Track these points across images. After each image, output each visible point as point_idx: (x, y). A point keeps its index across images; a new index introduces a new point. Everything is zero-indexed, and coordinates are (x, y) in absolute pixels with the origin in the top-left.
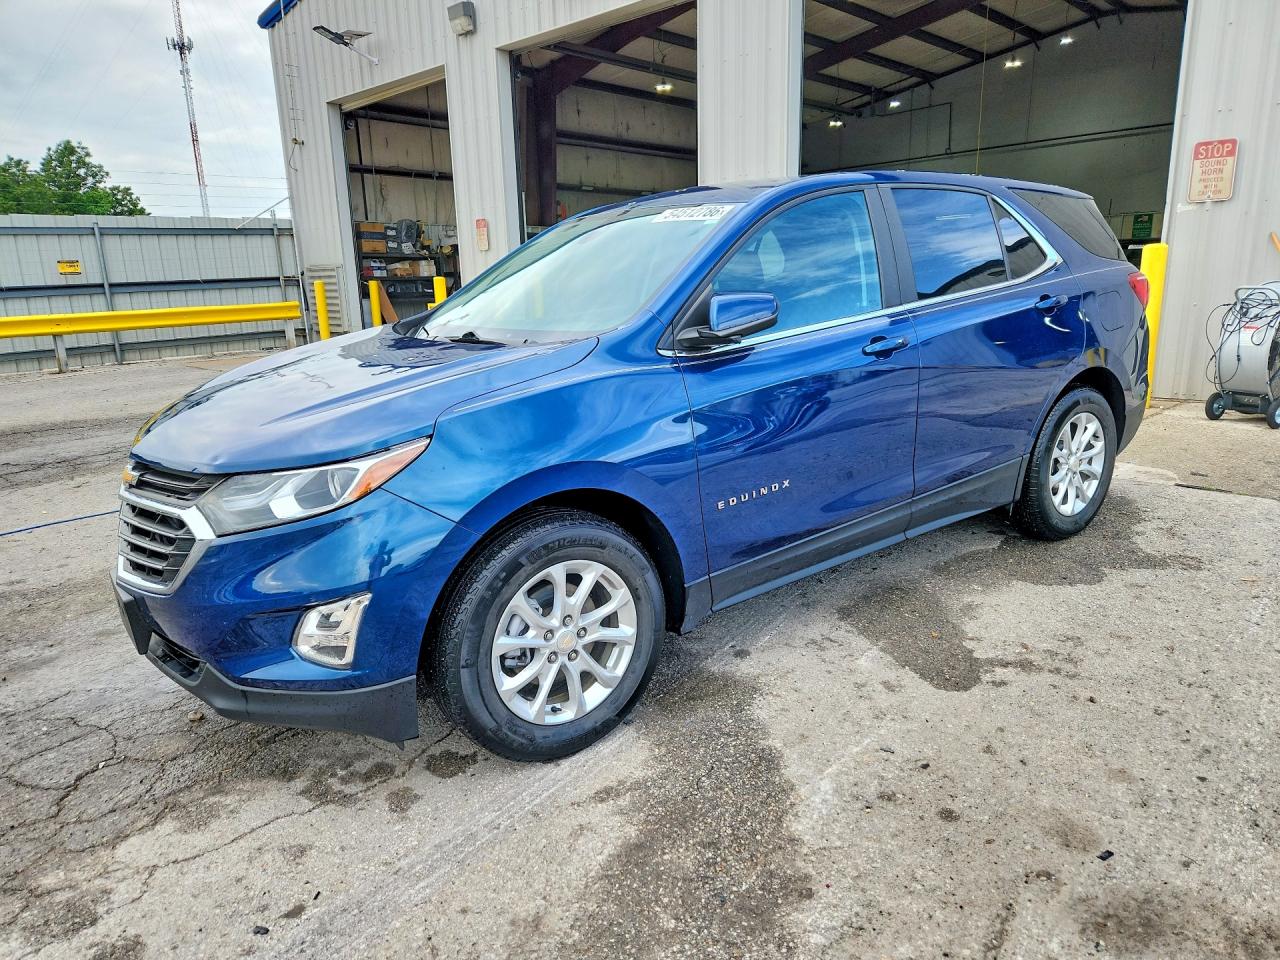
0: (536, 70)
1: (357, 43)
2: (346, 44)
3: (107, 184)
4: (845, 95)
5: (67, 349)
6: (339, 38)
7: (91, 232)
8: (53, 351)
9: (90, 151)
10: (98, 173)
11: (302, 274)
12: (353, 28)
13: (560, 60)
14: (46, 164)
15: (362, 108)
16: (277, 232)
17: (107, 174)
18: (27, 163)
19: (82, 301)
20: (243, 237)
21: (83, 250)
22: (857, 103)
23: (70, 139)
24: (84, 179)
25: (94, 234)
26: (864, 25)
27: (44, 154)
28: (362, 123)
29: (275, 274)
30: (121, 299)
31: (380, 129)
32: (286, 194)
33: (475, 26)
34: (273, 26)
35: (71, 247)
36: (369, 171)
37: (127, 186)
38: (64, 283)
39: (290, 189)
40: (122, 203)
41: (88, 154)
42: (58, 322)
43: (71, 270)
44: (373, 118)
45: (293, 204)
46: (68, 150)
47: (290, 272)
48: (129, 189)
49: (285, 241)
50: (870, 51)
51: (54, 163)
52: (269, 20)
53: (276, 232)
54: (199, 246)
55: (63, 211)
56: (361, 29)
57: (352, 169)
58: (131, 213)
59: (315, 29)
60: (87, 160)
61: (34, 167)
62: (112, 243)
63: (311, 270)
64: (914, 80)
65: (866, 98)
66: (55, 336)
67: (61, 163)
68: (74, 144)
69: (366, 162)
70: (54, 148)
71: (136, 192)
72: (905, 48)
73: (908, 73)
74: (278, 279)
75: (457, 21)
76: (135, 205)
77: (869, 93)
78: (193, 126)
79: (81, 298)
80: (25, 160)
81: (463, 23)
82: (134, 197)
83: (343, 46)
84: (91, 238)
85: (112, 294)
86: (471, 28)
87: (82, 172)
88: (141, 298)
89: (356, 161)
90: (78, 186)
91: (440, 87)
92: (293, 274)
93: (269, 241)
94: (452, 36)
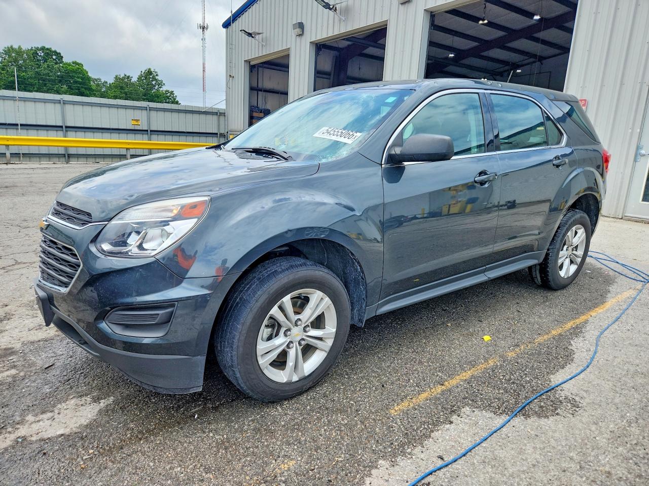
0: (341, 48)
1: (257, 37)
2: (253, 37)
3: (164, 89)
4: (496, 65)
5: (131, 155)
6: (250, 35)
7: (146, 109)
8: (125, 155)
9: (158, 73)
10: (160, 84)
11: (227, 132)
12: (257, 31)
13: (351, 45)
14: (139, 78)
15: (262, 63)
16: (220, 114)
17: (164, 84)
18: (132, 77)
19: (139, 136)
20: (205, 115)
21: (142, 116)
22: (502, 70)
23: (151, 68)
24: (155, 86)
25: (147, 110)
26: (500, 33)
27: (139, 74)
28: (260, 69)
29: (216, 132)
30: (154, 137)
31: (267, 72)
32: (225, 98)
33: (303, 32)
34: (228, 28)
35: (138, 114)
36: (261, 90)
37: (172, 90)
38: (133, 128)
39: (226, 96)
40: (169, 98)
41: (157, 75)
42: (129, 143)
43: (137, 123)
44: (265, 68)
45: (226, 102)
46: (149, 72)
47: (222, 131)
48: (173, 92)
49: (222, 118)
50: (506, 45)
51: (143, 78)
52: (226, 25)
53: (218, 114)
54: (187, 118)
55: (144, 100)
56: (260, 32)
57: (252, 89)
58: (173, 103)
59: (241, 31)
60: (157, 77)
61: (134, 79)
62: (153, 113)
63: (231, 131)
64: (532, 60)
65: (507, 68)
66: (127, 149)
67: (146, 78)
68: (152, 70)
69: (260, 86)
70: (143, 71)
71: (176, 93)
72: (523, 44)
73: (528, 56)
74: (217, 134)
75: (296, 30)
76: (175, 99)
77: (509, 65)
78: (204, 64)
79: (139, 135)
80: (131, 76)
81: (298, 31)
82: (174, 95)
83: (251, 38)
84: (146, 111)
85: (151, 134)
86: (301, 33)
87: (154, 83)
88: (162, 137)
89: (255, 85)
90: (151, 89)
91: (288, 56)
92: (224, 132)
93: (215, 117)
94: (294, 36)
